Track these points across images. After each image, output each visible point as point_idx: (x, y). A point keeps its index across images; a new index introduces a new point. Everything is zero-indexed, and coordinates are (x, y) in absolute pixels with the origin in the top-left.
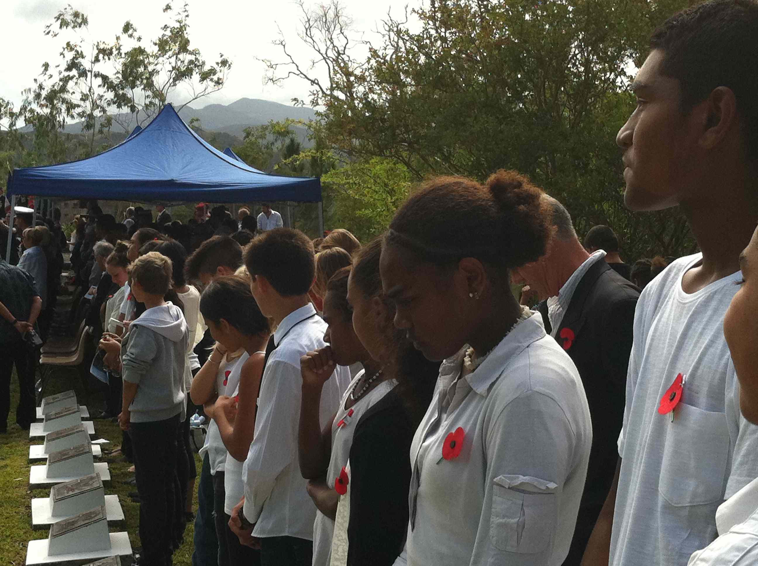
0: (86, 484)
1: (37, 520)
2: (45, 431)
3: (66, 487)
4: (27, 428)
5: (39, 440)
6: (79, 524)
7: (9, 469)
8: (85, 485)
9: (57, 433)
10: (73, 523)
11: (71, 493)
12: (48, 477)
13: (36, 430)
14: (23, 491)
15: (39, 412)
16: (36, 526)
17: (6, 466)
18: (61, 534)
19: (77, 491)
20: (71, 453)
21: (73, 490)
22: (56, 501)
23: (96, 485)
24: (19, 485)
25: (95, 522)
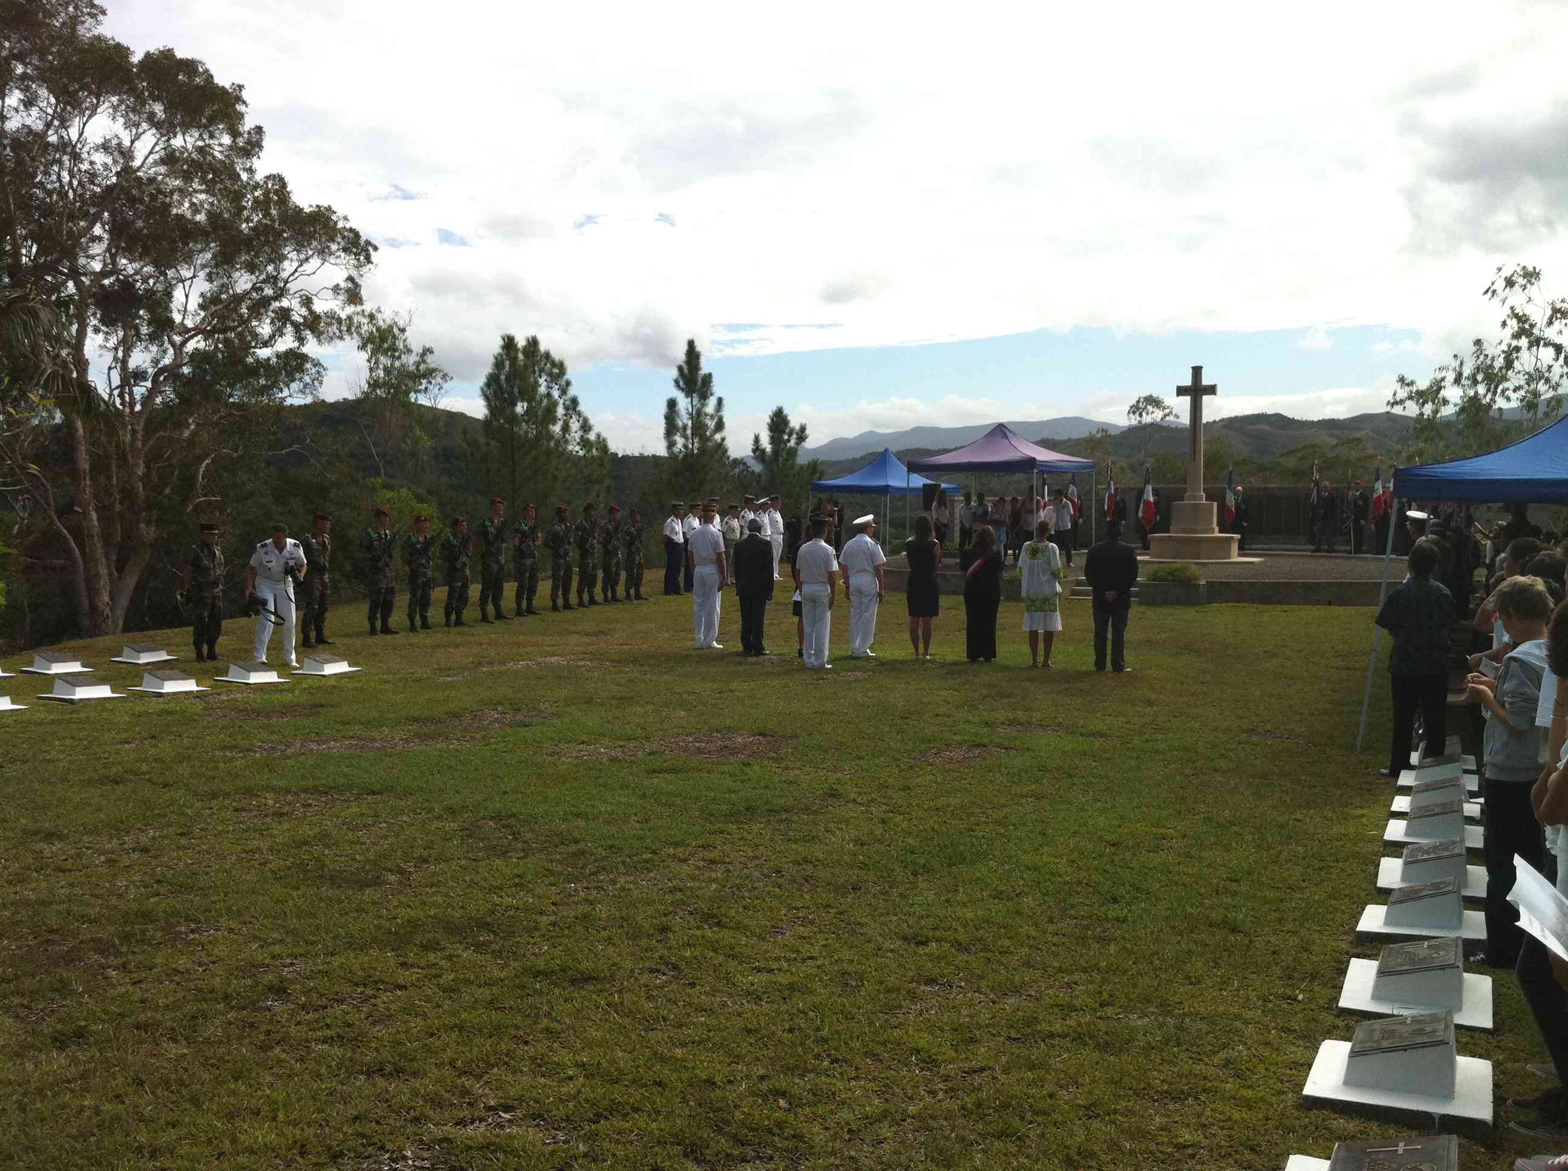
0: (1446, 849)
1: (1383, 882)
2: (1416, 780)
3: (1420, 849)
4: (1396, 776)
5: (1405, 791)
6: (1425, 893)
7: (1364, 820)
8: (1443, 850)
9: (1427, 785)
10: (1416, 892)
11: (1425, 856)
12: (1407, 834)
13: (1406, 779)
14: (1376, 847)
15: (1415, 758)
16: (1380, 888)
17: (1363, 815)
18: (1401, 902)
19: (1433, 855)
20: (1437, 810)
21: (1428, 853)
22: (1406, 864)
23: (1456, 851)
24: (1372, 840)
25: (1444, 894)
